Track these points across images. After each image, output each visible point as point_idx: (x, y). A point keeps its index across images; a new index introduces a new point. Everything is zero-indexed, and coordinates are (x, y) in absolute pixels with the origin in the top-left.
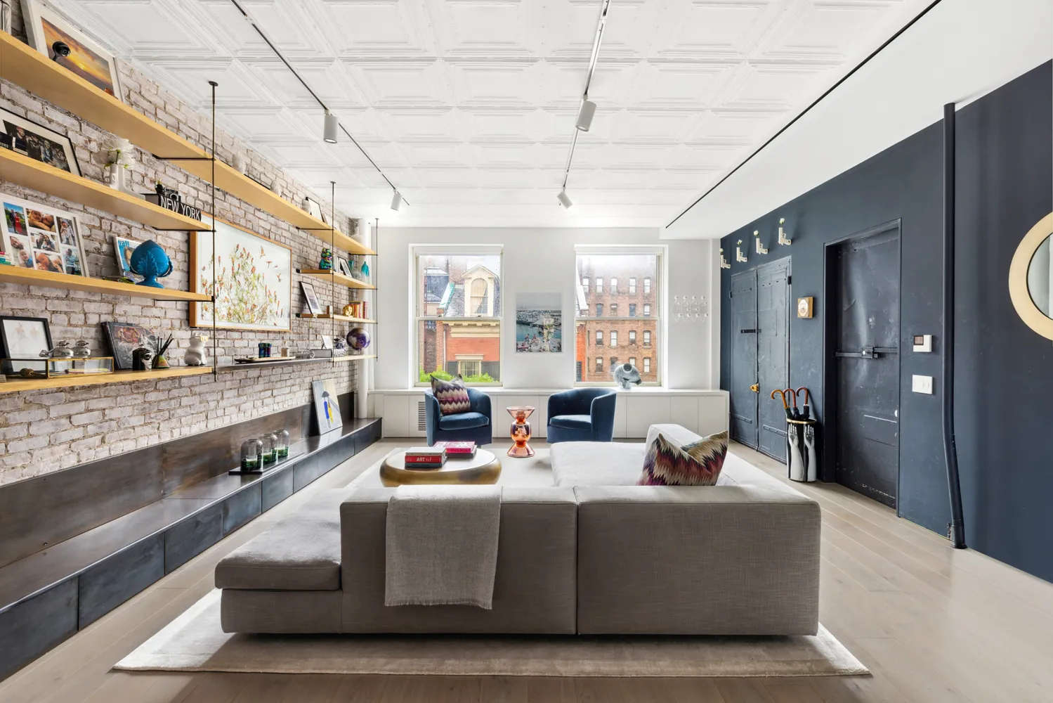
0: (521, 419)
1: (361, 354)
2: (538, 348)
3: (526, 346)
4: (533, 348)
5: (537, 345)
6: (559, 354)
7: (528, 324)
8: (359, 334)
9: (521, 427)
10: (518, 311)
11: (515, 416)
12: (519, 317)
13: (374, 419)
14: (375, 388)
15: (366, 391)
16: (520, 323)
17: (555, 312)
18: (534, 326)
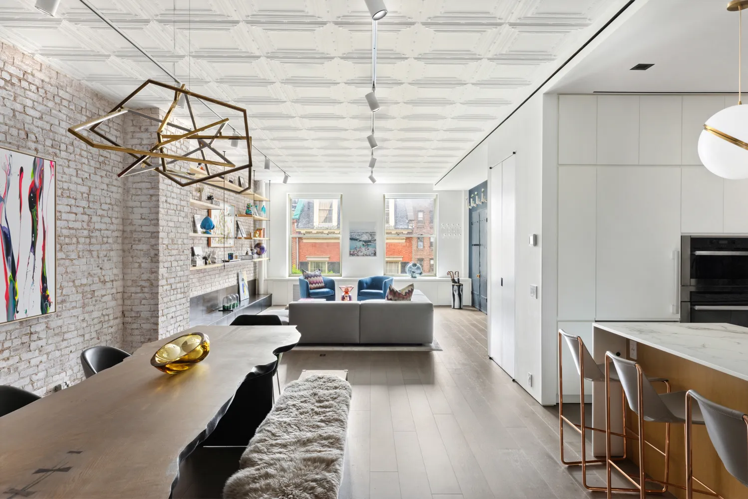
0: (347, 292)
1: (262, 258)
2: (362, 254)
3: (356, 252)
4: (360, 254)
5: (362, 252)
6: (374, 258)
7: (357, 240)
8: (260, 246)
9: (347, 297)
10: (351, 232)
11: (344, 290)
12: (351, 236)
13: (267, 294)
14: (268, 277)
15: (263, 279)
16: (351, 239)
17: (372, 233)
18: (360, 241)
